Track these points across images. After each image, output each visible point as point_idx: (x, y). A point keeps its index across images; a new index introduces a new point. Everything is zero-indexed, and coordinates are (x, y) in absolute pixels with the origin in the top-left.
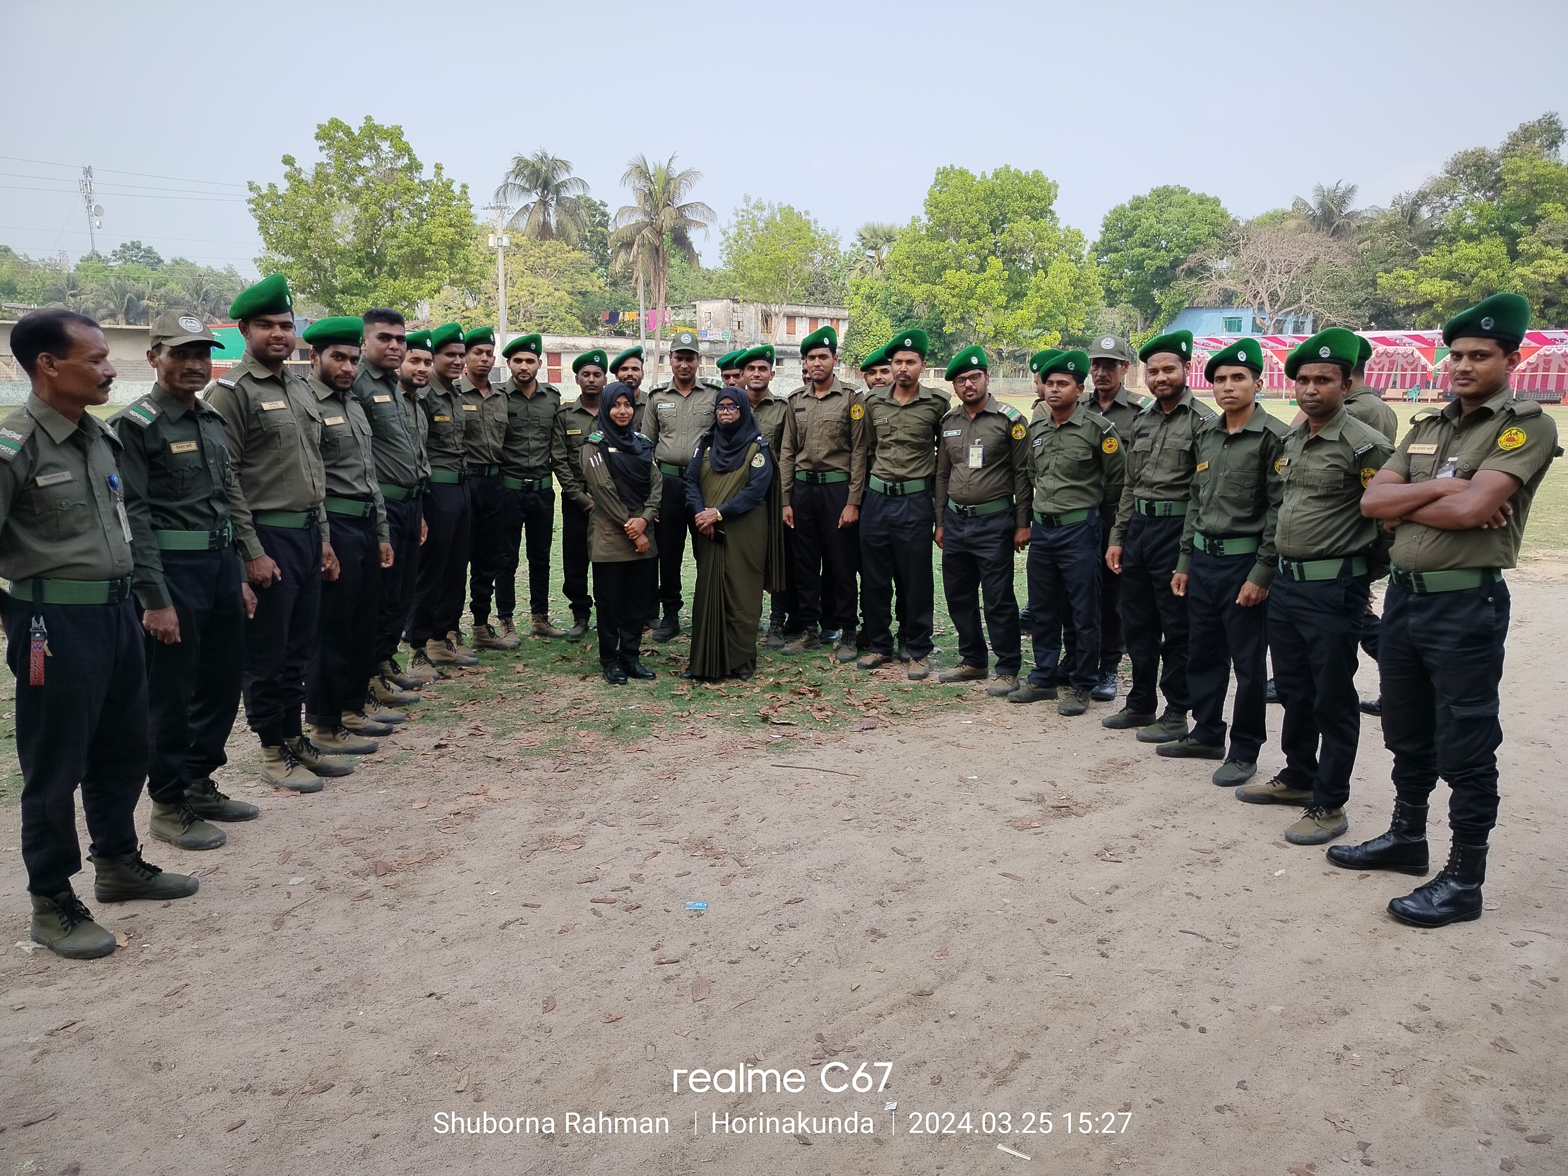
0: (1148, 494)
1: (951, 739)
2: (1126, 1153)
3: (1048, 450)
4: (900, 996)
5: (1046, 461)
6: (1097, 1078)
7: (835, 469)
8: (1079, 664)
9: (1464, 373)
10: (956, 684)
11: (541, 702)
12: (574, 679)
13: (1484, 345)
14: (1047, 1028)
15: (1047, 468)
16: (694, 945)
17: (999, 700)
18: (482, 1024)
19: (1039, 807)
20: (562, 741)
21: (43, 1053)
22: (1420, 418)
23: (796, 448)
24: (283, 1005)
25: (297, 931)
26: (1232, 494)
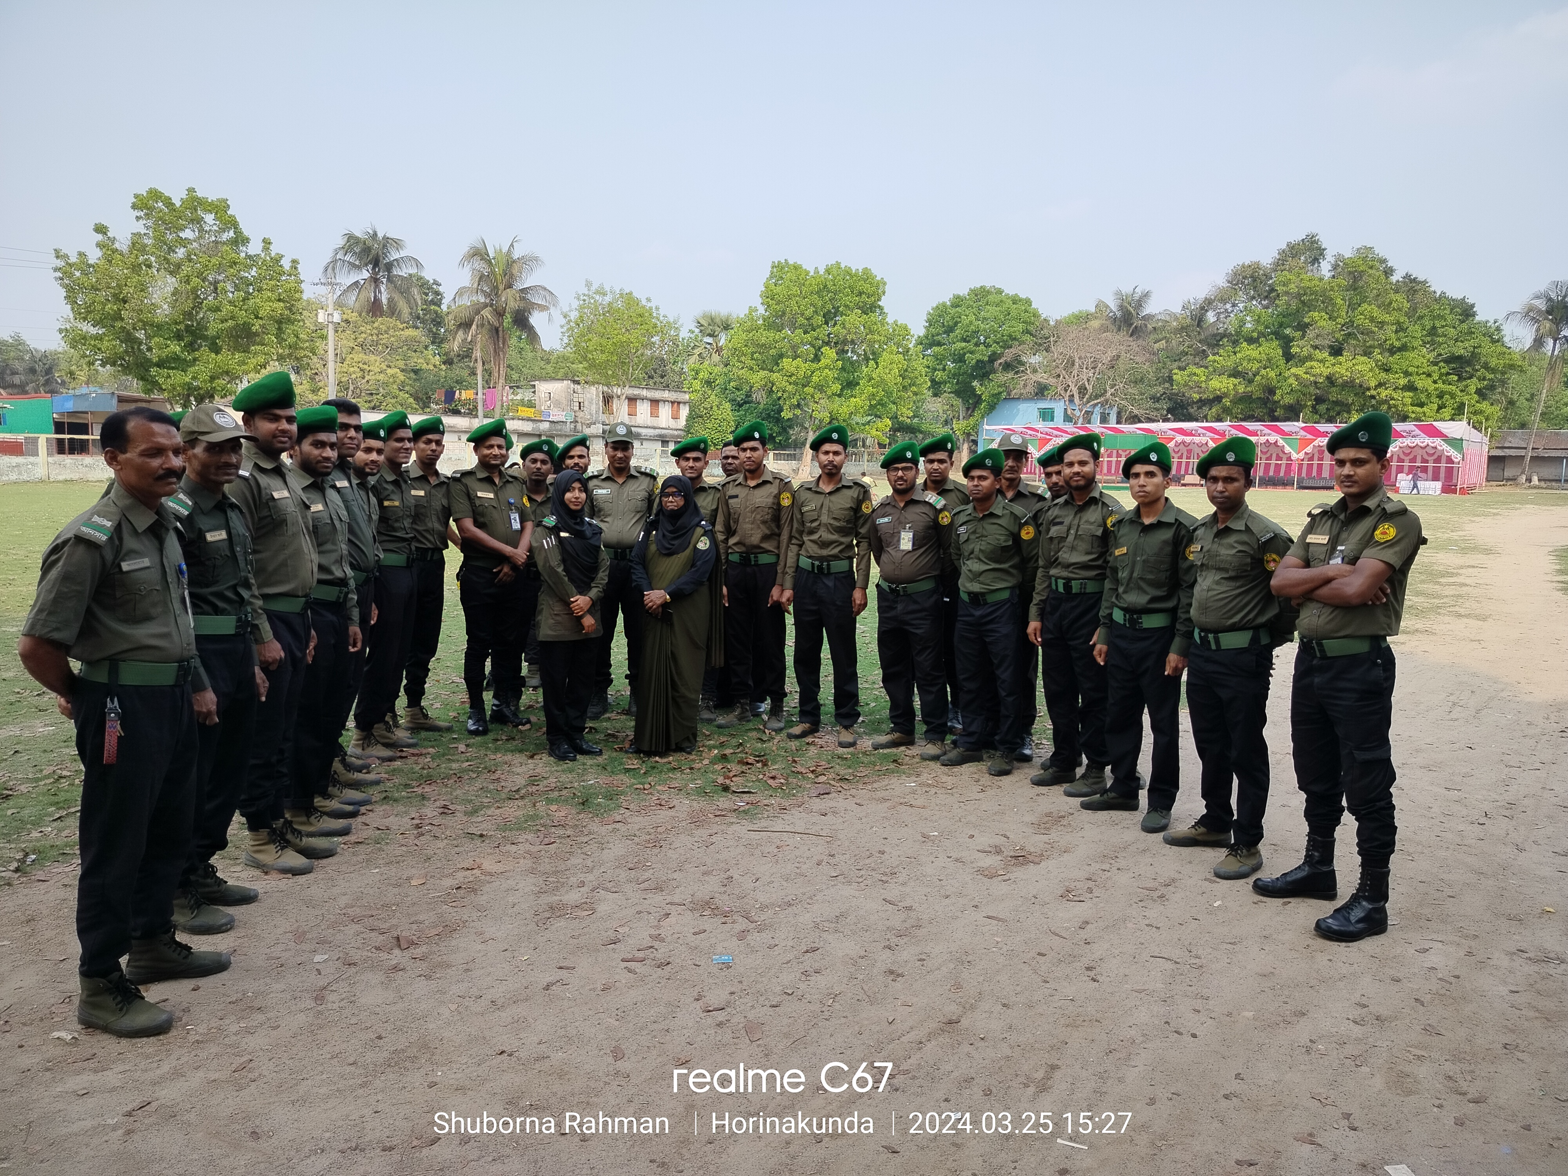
0: (1066, 574)
1: (902, 800)
3: (972, 537)
4: (933, 1025)
5: (971, 547)
7: (767, 552)
8: (1004, 729)
9: (1348, 476)
10: (889, 750)
11: (498, 780)
12: (519, 758)
13: (1362, 454)
14: (1066, 1043)
15: (972, 553)
16: (732, 993)
17: (932, 764)
18: (562, 1075)
19: (1000, 858)
20: (533, 818)
21: (129, 1132)
22: (1316, 512)
23: (730, 532)
24: (358, 1072)
25: (342, 1004)
26: (1150, 576)
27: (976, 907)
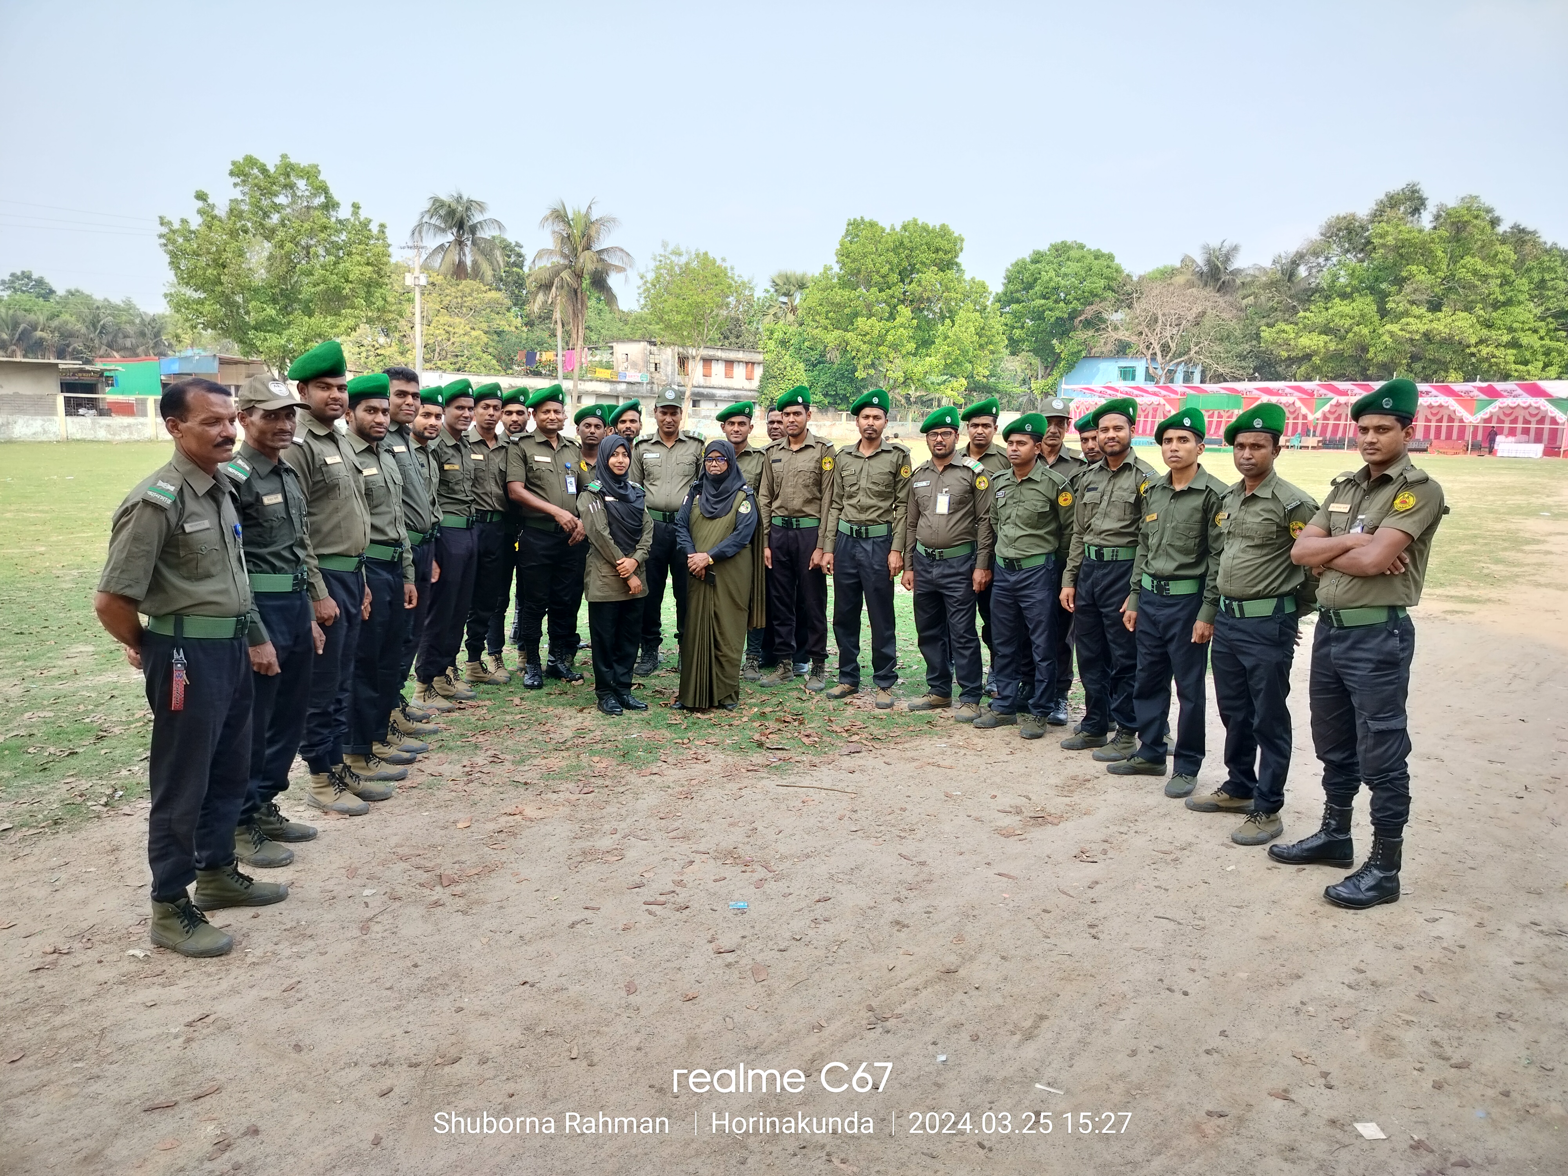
0: (1097, 541)
1: (930, 761)
2: (1139, 1087)
3: (1010, 502)
4: (931, 973)
5: (1008, 512)
6: (1106, 1032)
7: (809, 515)
8: (1038, 693)
9: (1371, 444)
10: (925, 712)
11: (547, 732)
12: (571, 711)
13: (1386, 421)
14: (1059, 995)
15: (1009, 518)
16: (744, 937)
17: (966, 726)
18: (577, 1005)
19: (1019, 818)
20: (576, 768)
21: (189, 1040)
22: (1340, 480)
23: (773, 495)
24: (393, 996)
25: (385, 934)
26: (1179, 543)
27: (989, 864)
